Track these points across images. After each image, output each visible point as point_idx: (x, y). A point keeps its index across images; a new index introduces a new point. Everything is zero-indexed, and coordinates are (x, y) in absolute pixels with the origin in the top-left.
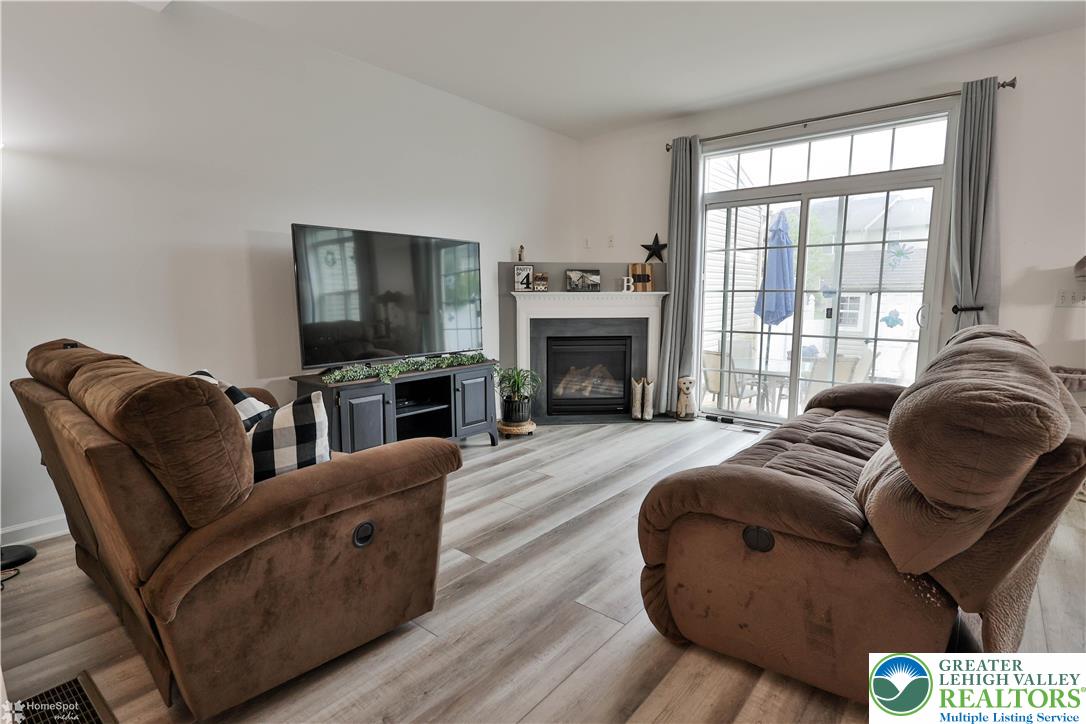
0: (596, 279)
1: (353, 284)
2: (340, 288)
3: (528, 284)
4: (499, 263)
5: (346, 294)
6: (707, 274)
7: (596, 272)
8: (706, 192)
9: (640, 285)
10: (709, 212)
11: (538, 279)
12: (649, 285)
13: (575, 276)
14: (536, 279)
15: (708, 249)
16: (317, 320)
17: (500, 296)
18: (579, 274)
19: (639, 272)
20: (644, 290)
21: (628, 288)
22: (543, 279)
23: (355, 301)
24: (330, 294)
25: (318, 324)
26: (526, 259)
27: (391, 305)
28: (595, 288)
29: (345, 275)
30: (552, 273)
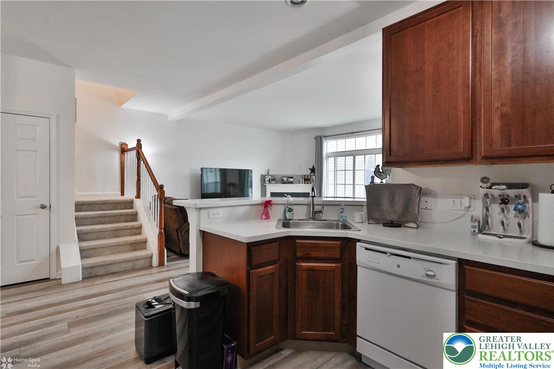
0: (292, 180)
1: (219, 180)
2: (214, 181)
3: (270, 181)
4: (261, 175)
5: (216, 183)
6: (329, 178)
7: (292, 178)
8: (328, 152)
9: (306, 182)
10: (329, 158)
11: (273, 180)
12: (309, 182)
13: (285, 179)
14: (272, 180)
15: (329, 170)
16: (205, 192)
17: (261, 185)
18: (286, 178)
19: (306, 178)
20: (308, 183)
21: (302, 183)
22: (274, 180)
23: (219, 185)
24: (210, 183)
25: (206, 194)
26: (270, 173)
27: (231, 187)
28: (291, 183)
29: (216, 176)
30: (277, 178)
